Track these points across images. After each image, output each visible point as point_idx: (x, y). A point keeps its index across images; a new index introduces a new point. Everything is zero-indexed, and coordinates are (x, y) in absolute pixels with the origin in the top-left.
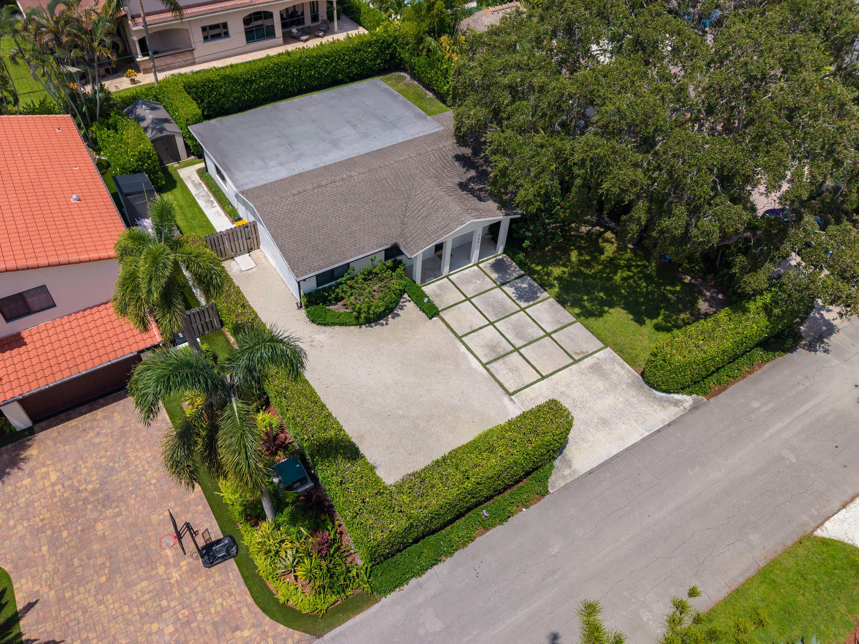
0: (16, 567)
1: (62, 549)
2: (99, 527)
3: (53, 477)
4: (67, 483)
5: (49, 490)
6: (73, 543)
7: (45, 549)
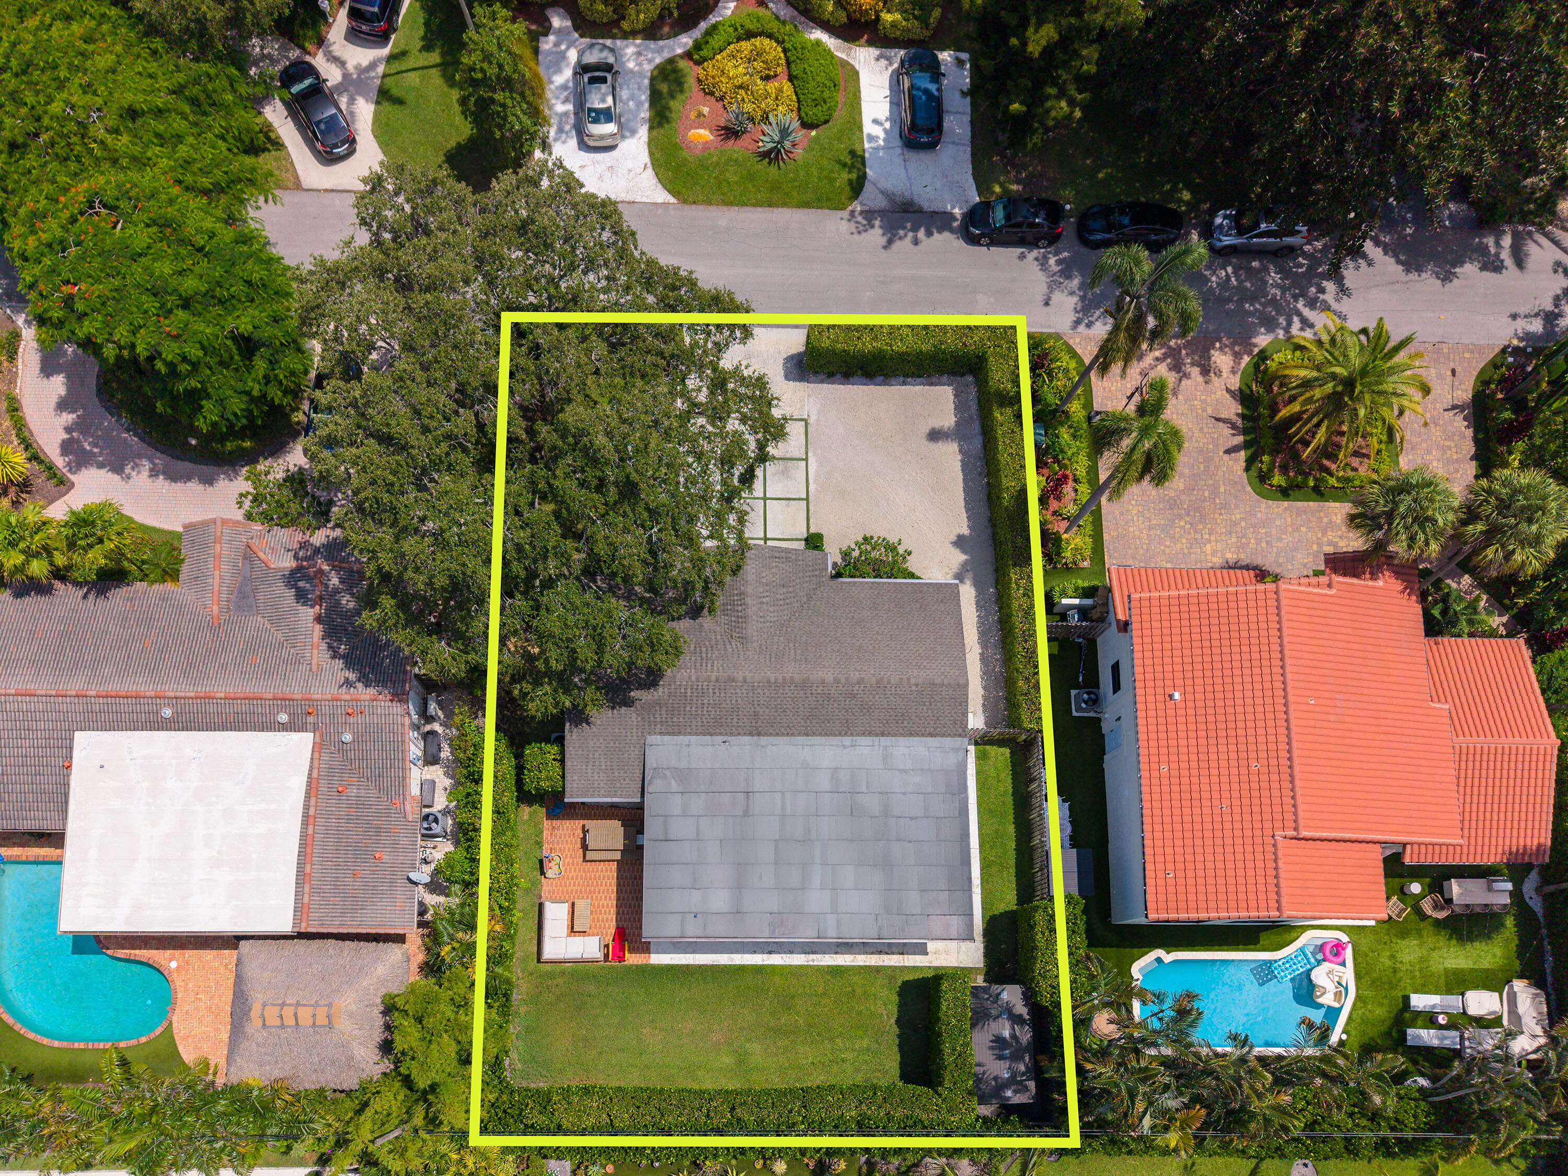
0: (1243, 487)
1: (1211, 482)
2: (1181, 486)
3: (1208, 548)
4: (1198, 536)
5: (1213, 538)
6: (1202, 483)
7: (1222, 490)
